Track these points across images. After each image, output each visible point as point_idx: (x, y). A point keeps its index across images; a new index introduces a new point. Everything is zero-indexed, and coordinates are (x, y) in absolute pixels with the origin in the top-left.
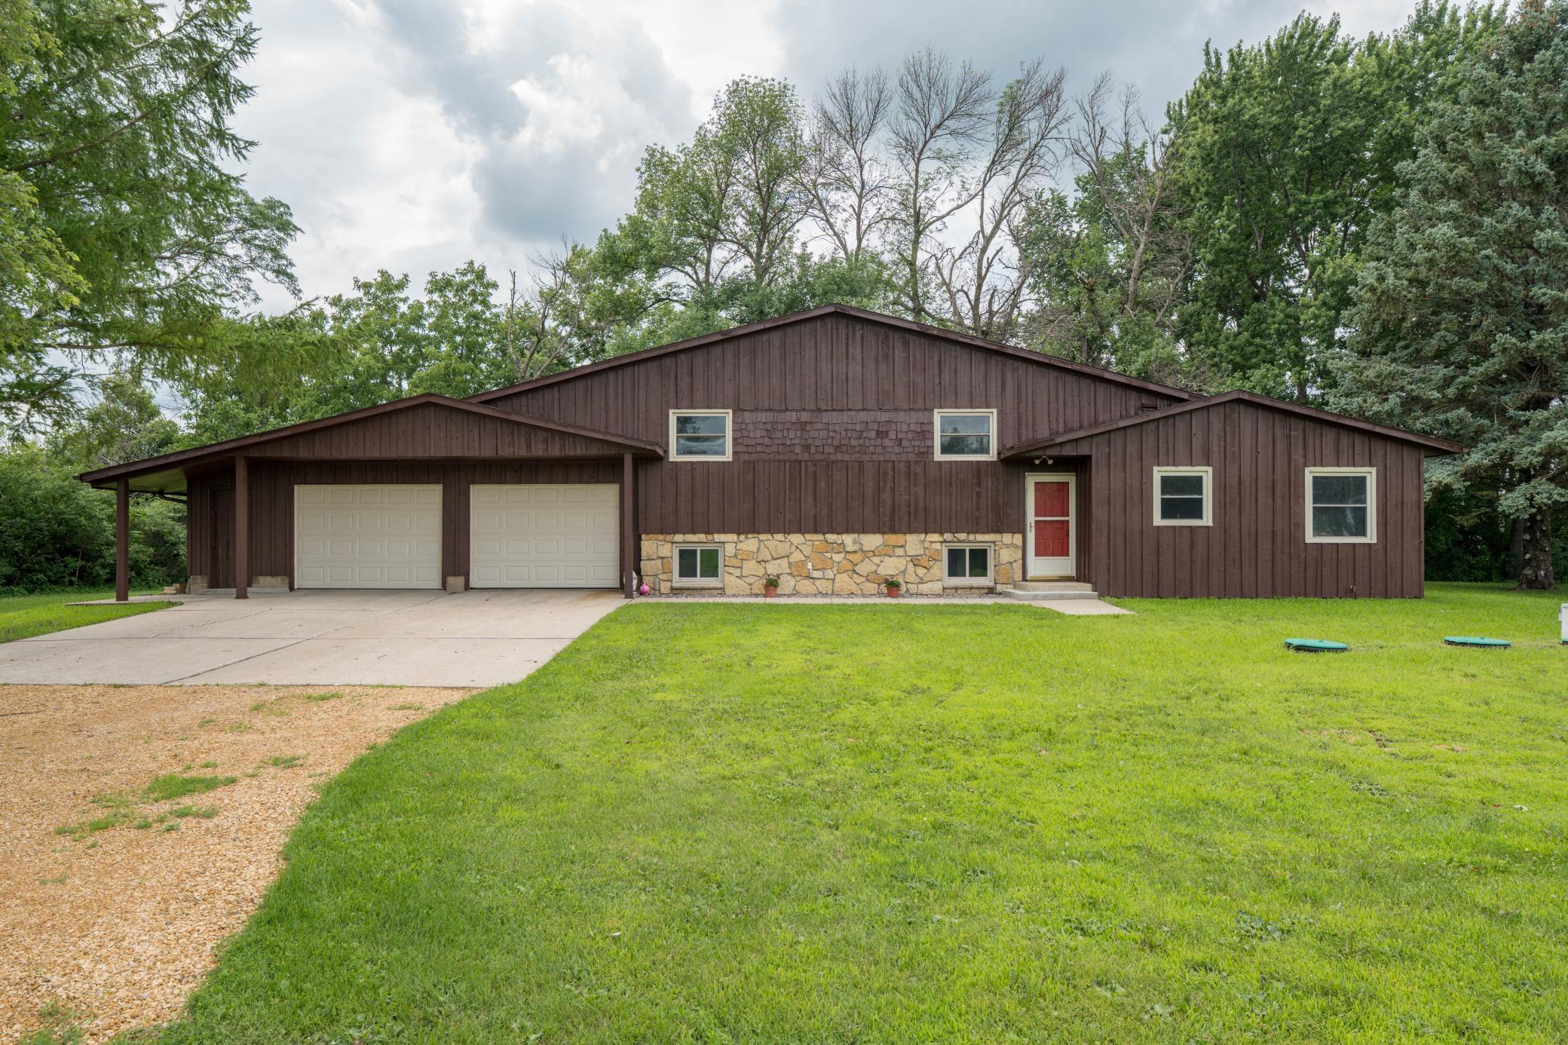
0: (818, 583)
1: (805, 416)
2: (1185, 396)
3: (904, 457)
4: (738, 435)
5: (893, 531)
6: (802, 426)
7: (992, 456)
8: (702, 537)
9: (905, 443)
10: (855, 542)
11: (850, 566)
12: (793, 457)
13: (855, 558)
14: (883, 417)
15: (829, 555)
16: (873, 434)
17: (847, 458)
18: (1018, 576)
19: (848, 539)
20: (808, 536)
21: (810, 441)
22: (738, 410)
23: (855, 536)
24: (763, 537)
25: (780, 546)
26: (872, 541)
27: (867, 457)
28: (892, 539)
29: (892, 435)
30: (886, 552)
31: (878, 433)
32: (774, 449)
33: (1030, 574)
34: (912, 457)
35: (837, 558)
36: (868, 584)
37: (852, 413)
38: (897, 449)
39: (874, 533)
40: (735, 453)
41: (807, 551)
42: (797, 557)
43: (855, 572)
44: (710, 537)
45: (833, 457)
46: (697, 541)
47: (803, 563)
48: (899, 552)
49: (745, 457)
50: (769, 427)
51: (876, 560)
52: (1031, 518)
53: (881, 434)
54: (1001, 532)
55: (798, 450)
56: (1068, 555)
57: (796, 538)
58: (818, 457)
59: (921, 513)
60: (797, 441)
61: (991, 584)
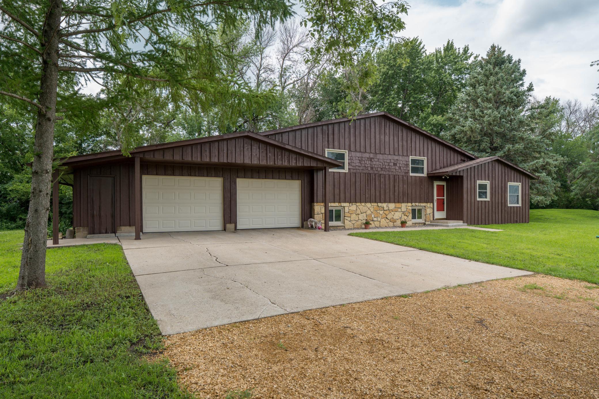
0: (375, 223)
1: (372, 156)
2: (473, 157)
3: (401, 174)
4: (350, 162)
5: (399, 202)
6: (371, 159)
7: (425, 175)
8: (337, 204)
9: (402, 168)
10: (387, 206)
11: (385, 216)
12: (368, 172)
13: (387, 212)
14: (396, 158)
15: (378, 211)
16: (392, 164)
17: (384, 173)
18: (432, 219)
19: (385, 205)
20: (372, 204)
21: (373, 166)
22: (350, 150)
23: (387, 204)
24: (358, 204)
25: (364, 208)
26: (392, 206)
27: (390, 173)
28: (398, 205)
29: (398, 165)
30: (395, 210)
31: (394, 164)
32: (362, 168)
33: (436, 217)
34: (403, 174)
35: (381, 212)
36: (390, 223)
37: (386, 156)
38: (399, 171)
39: (392, 203)
40: (349, 169)
41: (372, 210)
42: (369, 212)
43: (387, 218)
44: (340, 204)
45: (380, 173)
46: (333, 206)
47: (371, 215)
48: (399, 210)
49: (352, 171)
50: (360, 158)
51: (393, 213)
52: (435, 198)
53: (395, 164)
54: (427, 203)
55: (369, 169)
56: (444, 210)
57: (369, 205)
58: (376, 172)
59: (406, 195)
60: (369, 165)
61: (424, 222)
